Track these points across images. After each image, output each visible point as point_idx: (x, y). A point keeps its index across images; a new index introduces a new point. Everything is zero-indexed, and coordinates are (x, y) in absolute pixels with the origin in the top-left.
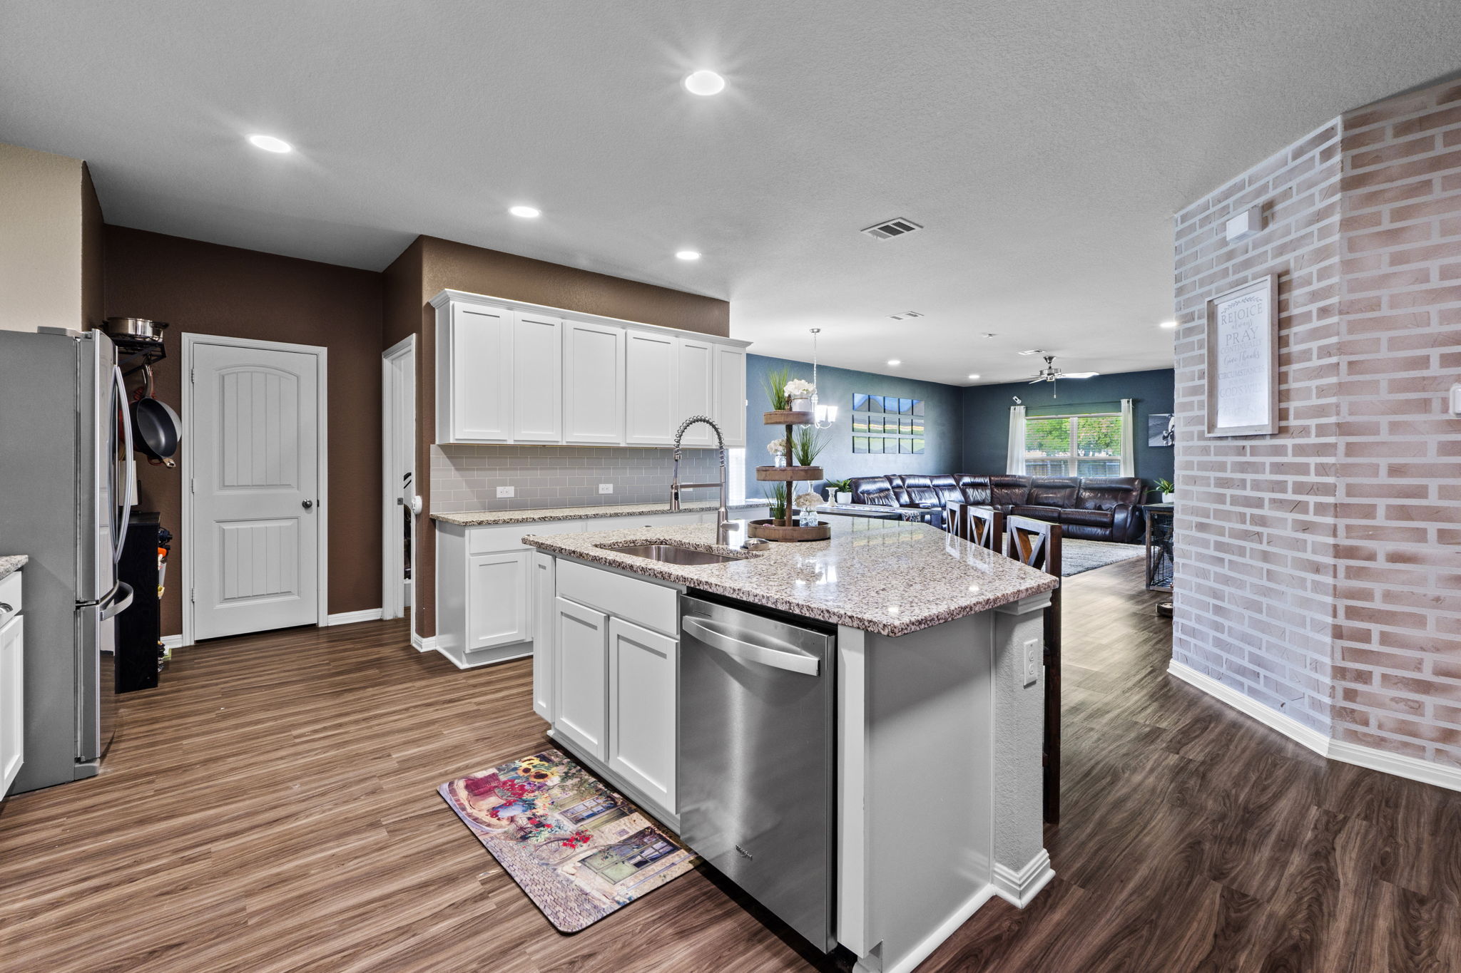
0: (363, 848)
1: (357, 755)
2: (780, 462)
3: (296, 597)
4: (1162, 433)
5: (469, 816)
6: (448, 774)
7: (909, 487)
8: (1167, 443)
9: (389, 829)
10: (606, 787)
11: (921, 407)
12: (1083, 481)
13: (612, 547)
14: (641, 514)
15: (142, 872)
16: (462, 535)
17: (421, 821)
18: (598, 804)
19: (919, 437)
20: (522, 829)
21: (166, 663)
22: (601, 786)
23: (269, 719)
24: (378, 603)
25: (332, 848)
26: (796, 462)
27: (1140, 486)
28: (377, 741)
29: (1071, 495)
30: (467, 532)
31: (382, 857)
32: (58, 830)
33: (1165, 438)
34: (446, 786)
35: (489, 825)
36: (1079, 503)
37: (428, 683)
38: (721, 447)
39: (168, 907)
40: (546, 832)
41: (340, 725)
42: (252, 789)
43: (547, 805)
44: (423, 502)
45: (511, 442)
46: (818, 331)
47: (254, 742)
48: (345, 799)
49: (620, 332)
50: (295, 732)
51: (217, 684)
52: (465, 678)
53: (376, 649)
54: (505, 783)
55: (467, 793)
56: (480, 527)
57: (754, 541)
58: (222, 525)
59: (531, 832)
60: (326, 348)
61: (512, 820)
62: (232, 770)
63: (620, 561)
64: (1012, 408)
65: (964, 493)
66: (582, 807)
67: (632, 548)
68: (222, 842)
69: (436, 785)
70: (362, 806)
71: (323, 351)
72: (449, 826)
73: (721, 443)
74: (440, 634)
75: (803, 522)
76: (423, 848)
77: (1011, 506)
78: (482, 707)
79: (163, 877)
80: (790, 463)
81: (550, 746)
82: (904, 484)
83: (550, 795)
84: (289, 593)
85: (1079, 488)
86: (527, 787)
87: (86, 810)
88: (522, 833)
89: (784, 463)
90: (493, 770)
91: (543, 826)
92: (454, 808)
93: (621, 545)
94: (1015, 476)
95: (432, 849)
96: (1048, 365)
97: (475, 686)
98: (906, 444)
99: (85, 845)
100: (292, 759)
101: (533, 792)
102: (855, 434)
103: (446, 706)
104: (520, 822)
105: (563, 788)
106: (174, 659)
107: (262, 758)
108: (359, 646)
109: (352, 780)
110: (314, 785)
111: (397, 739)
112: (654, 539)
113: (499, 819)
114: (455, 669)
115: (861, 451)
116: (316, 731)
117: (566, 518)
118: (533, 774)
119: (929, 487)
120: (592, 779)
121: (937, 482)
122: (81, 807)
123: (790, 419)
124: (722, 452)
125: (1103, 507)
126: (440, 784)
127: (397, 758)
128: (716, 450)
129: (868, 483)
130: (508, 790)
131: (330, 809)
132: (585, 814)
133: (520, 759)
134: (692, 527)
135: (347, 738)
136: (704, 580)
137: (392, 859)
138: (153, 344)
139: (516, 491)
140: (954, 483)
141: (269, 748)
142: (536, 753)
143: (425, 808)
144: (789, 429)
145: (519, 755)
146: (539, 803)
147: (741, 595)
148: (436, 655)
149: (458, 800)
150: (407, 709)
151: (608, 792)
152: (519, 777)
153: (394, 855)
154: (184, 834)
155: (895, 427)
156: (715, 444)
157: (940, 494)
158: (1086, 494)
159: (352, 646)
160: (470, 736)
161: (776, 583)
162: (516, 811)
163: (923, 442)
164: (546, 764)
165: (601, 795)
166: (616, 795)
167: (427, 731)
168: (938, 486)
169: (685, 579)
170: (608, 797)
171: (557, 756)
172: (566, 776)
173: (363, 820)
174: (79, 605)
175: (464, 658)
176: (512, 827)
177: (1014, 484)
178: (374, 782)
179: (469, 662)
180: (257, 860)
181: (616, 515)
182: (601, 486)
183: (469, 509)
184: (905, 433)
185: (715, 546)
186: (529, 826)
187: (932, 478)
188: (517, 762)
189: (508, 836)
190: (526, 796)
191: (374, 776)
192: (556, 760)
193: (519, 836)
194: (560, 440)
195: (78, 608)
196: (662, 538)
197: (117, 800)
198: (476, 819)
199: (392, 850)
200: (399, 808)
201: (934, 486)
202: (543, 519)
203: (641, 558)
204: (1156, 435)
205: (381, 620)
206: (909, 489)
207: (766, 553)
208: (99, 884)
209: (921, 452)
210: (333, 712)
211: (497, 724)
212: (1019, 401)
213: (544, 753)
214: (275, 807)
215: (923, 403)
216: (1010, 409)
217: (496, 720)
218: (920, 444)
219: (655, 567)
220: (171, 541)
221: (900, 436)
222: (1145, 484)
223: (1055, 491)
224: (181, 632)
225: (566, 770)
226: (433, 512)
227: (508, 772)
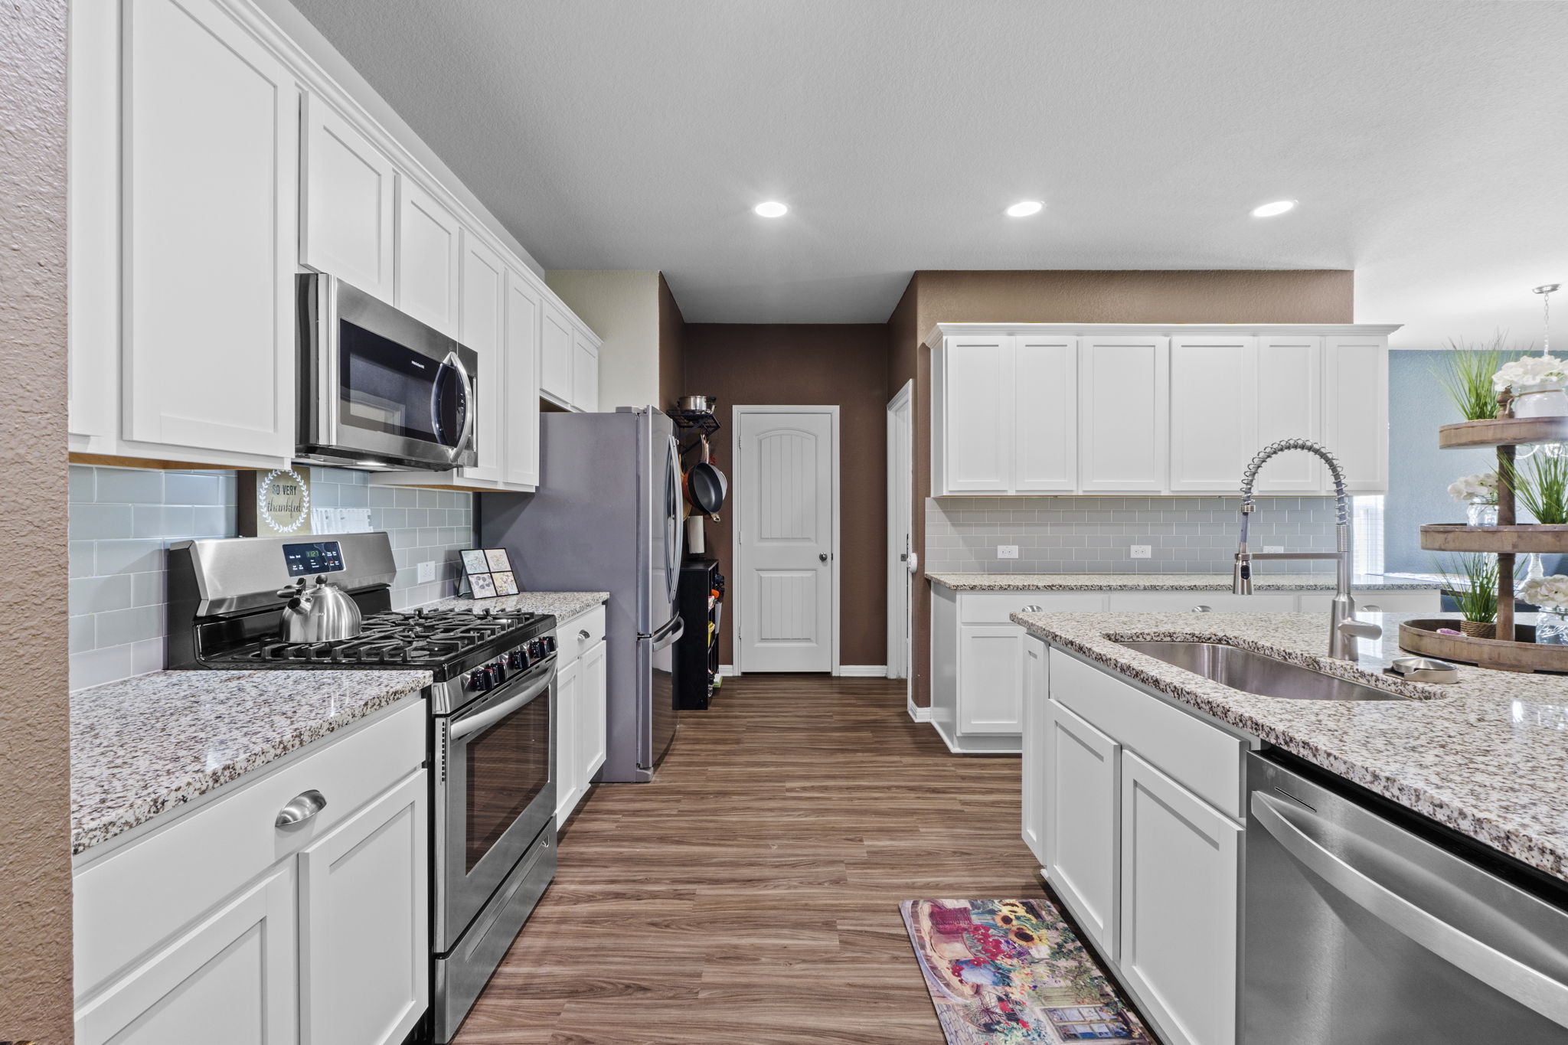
0: (813, 951)
1: (833, 829)
2: (1482, 515)
3: (814, 645)
5: (928, 960)
6: (914, 888)
9: (842, 938)
10: (1117, 996)
13: (1133, 642)
14: (1193, 588)
15: (647, 892)
16: (954, 600)
17: (875, 942)
18: (1102, 1020)
20: (987, 1011)
21: (715, 690)
22: (1109, 989)
23: (773, 764)
24: (882, 660)
25: (785, 937)
26: (1524, 515)
28: (854, 818)
30: (958, 597)
31: (828, 974)
32: (613, 826)
34: (909, 904)
35: (948, 985)
37: (917, 762)
38: (1340, 491)
39: (653, 941)
40: (1019, 1034)
41: (826, 789)
42: (742, 836)
43: (1027, 988)
44: (918, 560)
45: (1012, 493)
46: (1554, 288)
47: (755, 784)
48: (811, 880)
49: (1161, 341)
50: (789, 785)
51: (745, 717)
52: (954, 765)
53: (875, 710)
54: (977, 928)
55: (930, 924)
56: (973, 592)
57: (1414, 662)
58: (760, 572)
59: (999, 1023)
60: (838, 406)
61: (977, 990)
62: (734, 809)
63: (1139, 668)
66: (1076, 1013)
67: (1167, 647)
68: (706, 886)
69: (897, 898)
70: (823, 896)
71: (836, 409)
72: (903, 963)
73: (1338, 484)
74: (936, 705)
75: (1543, 635)
76: (869, 981)
78: (967, 809)
79: (657, 906)
80: (1508, 517)
81: (1042, 893)
83: (1032, 973)
84: (808, 640)
86: (1004, 946)
87: (635, 813)
88: (987, 1019)
89: (1491, 517)
90: (964, 904)
91: (1018, 1021)
92: (912, 940)
93: (1148, 638)
95: (879, 988)
97: (963, 778)
99: (624, 847)
100: (779, 813)
101: (1010, 957)
103: (928, 795)
104: (988, 999)
105: (1053, 969)
106: (723, 687)
107: (757, 804)
108: (860, 702)
109: (822, 858)
110: (789, 851)
111: (872, 822)
112: (1207, 634)
113: (961, 981)
114: (945, 752)
116: (804, 789)
117: (1080, 588)
118: (1014, 928)
120: (1097, 973)
122: (632, 809)
123: (1509, 434)
124: (1340, 500)
126: (904, 898)
127: (869, 846)
128: (1328, 498)
130: (979, 940)
131: (795, 887)
132: (1081, 1029)
133: (1001, 898)
134: (1281, 619)
135: (829, 805)
136: (1299, 737)
137: (836, 981)
138: (707, 416)
139: (1020, 551)
141: (765, 795)
142: (1023, 897)
143: (882, 925)
144: (1507, 452)
145: (1001, 892)
146: (1017, 978)
147: (1396, 792)
148: (928, 728)
149: (918, 931)
150: (889, 788)
151: (1120, 1005)
152: (995, 927)
153: (840, 977)
154: (684, 865)
156: (1326, 486)
159: (855, 701)
160: (948, 844)
161: (1497, 781)
162: (982, 977)
164: (1034, 921)
165: (1107, 1005)
166: (1131, 1016)
167: (904, 822)
169: (1257, 726)
170: (1119, 1014)
171: (1050, 913)
172: (1058, 951)
173: (820, 914)
174: (640, 636)
175: (955, 741)
176: (975, 1003)
178: (840, 869)
179: (960, 746)
180: (724, 920)
181: (1154, 588)
182: (1134, 548)
183: (966, 570)
185: (1325, 660)
186: (998, 1011)
188: (996, 901)
189: (970, 1017)
190: (1003, 962)
191: (842, 862)
192: (1048, 919)
193: (982, 1021)
194: (1075, 489)
195: (639, 639)
196: (1221, 634)
197: (653, 810)
198: (934, 968)
199: (839, 969)
200: (858, 914)
202: (1051, 587)
203: (1175, 669)
205: (885, 678)
207: (1452, 691)
208: (619, 891)
210: (823, 771)
211: (980, 837)
213: (1032, 901)
214: (752, 865)
217: (981, 832)
219: (1199, 691)
220: (722, 585)
224: (732, 664)
225: (1059, 940)
226: (928, 572)
227: (983, 913)
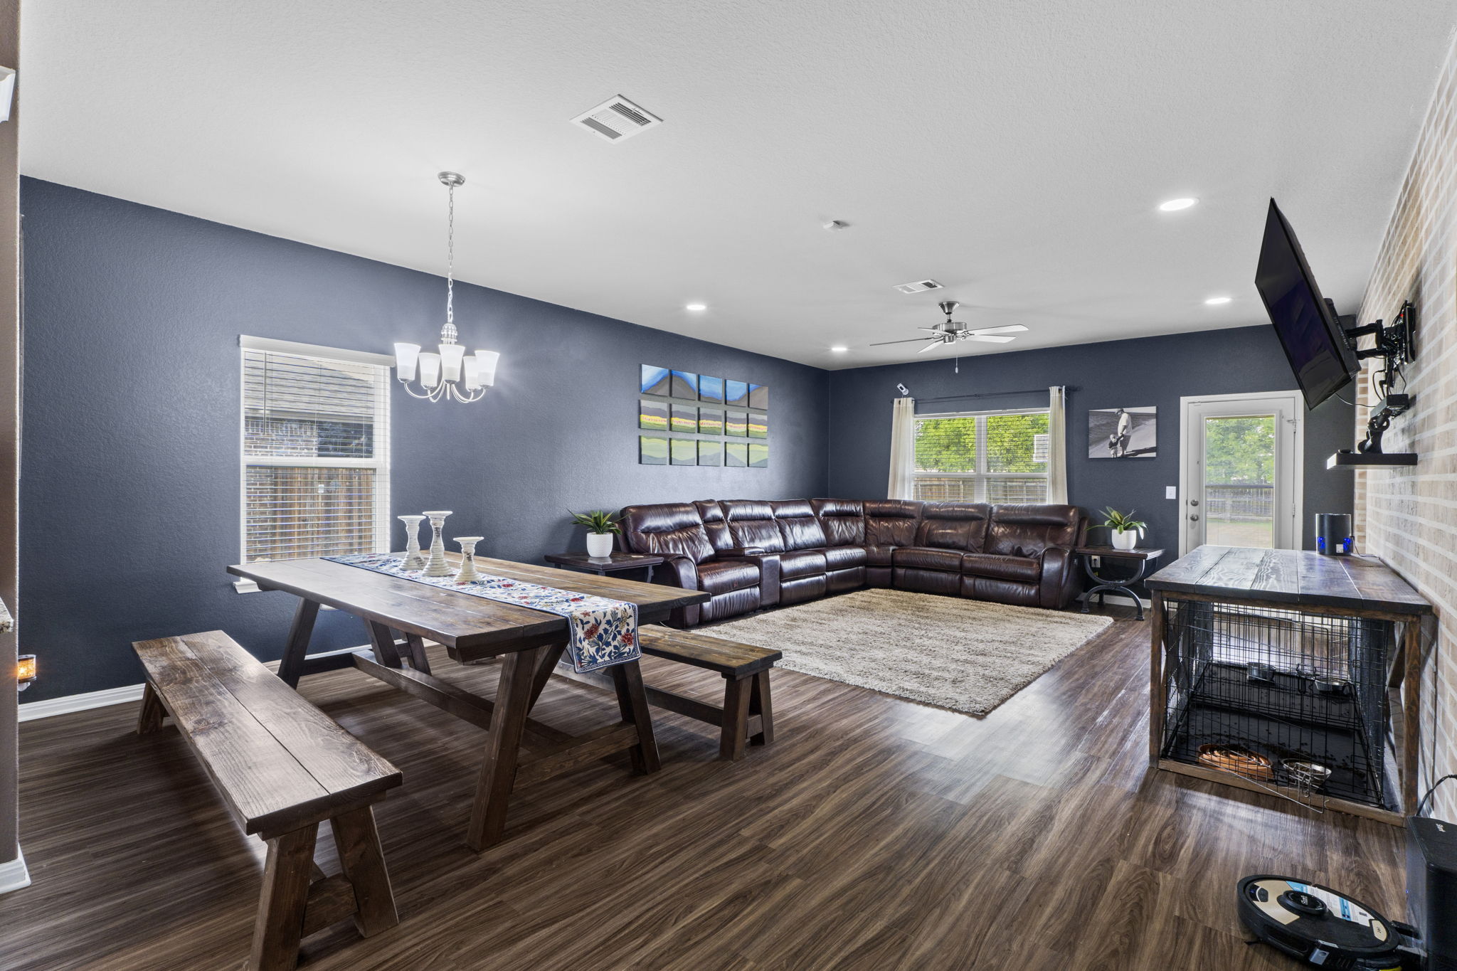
4: (1108, 437)
7: (735, 519)
8: (1116, 453)
11: (762, 396)
12: (995, 510)
19: (758, 441)
27: (1076, 519)
29: (978, 531)
33: (1112, 445)
36: (989, 544)
46: (459, 181)
64: (896, 400)
65: (825, 528)
77: (891, 548)
82: (726, 515)
85: (989, 520)
94: (899, 502)
96: (946, 318)
98: (737, 451)
102: (642, 433)
115: (655, 462)
119: (769, 519)
121: (782, 511)
125: (1025, 550)
129: (659, 515)
140: (812, 513)
155: (719, 424)
157: (788, 529)
158: (998, 530)
163: (766, 449)
168: (785, 517)
177: (898, 513)
184: (736, 435)
187: (775, 505)
201: (778, 517)
204: (1099, 441)
206: (735, 524)
209: (762, 465)
212: (905, 391)
215: (766, 390)
216: (892, 402)
218: (761, 451)
221: (727, 439)
222: (1083, 516)
223: (955, 524)
